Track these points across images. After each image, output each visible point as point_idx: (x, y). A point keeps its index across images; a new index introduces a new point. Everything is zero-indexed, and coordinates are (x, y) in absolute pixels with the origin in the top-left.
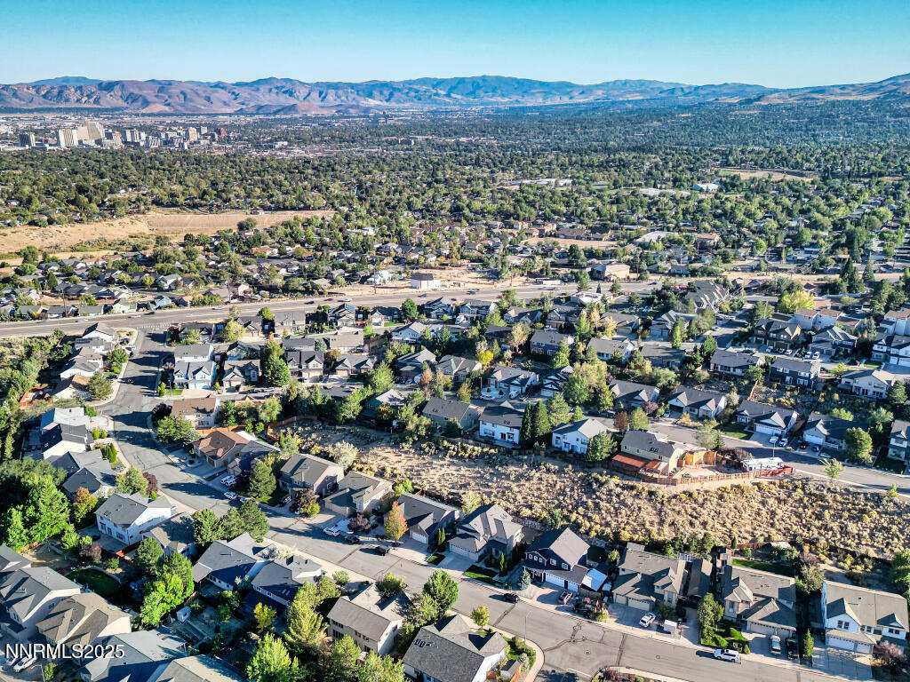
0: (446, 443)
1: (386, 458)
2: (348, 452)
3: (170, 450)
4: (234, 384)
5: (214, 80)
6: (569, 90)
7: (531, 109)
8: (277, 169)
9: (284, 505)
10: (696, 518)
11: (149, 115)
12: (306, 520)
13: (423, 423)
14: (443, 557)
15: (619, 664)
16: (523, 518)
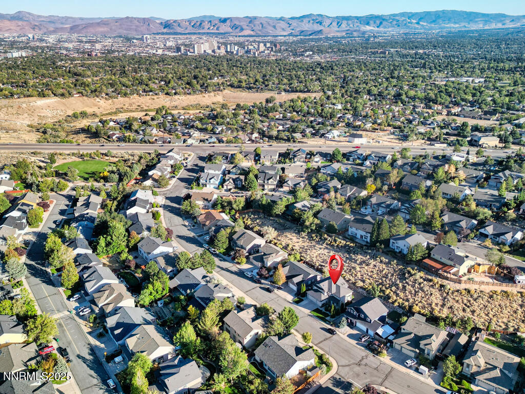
0: (326, 236)
1: (291, 239)
2: (271, 233)
3: (186, 218)
4: (229, 187)
5: (279, 16)
6: (503, 19)
7: (472, 32)
8: (300, 68)
9: (230, 256)
10: (468, 307)
11: (242, 36)
12: (238, 266)
13: (315, 222)
14: (302, 300)
15: (381, 385)
16: (357, 287)
